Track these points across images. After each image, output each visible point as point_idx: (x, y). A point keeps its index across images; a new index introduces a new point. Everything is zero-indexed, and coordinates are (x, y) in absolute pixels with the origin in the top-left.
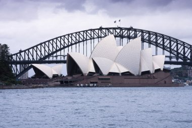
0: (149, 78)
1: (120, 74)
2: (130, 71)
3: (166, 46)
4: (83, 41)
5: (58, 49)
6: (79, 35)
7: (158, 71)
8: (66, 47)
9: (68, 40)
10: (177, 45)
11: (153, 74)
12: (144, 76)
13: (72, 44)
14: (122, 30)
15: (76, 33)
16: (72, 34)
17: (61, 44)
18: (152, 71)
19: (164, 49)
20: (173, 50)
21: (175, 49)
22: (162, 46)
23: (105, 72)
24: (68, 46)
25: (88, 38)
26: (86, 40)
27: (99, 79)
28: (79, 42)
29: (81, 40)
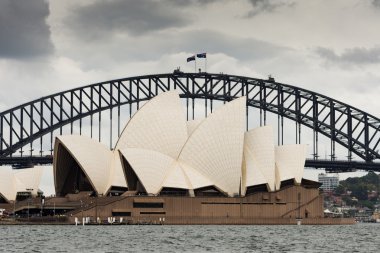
0: (264, 202)
1: (192, 193)
2: (218, 186)
3: (322, 123)
4: (111, 106)
5: (45, 126)
6: (99, 93)
7: (288, 184)
8: (65, 122)
9: (71, 103)
10: (349, 121)
11: (276, 192)
12: (251, 198)
13: (81, 115)
14: (211, 79)
15: (92, 86)
16: (81, 89)
17: (52, 113)
18: (273, 186)
19: (317, 129)
20: (339, 132)
21: (345, 130)
22: (311, 123)
23: (152, 186)
24: (71, 120)
25: (123, 99)
26: (119, 104)
27: (136, 205)
28: (100, 109)
29: (104, 104)
